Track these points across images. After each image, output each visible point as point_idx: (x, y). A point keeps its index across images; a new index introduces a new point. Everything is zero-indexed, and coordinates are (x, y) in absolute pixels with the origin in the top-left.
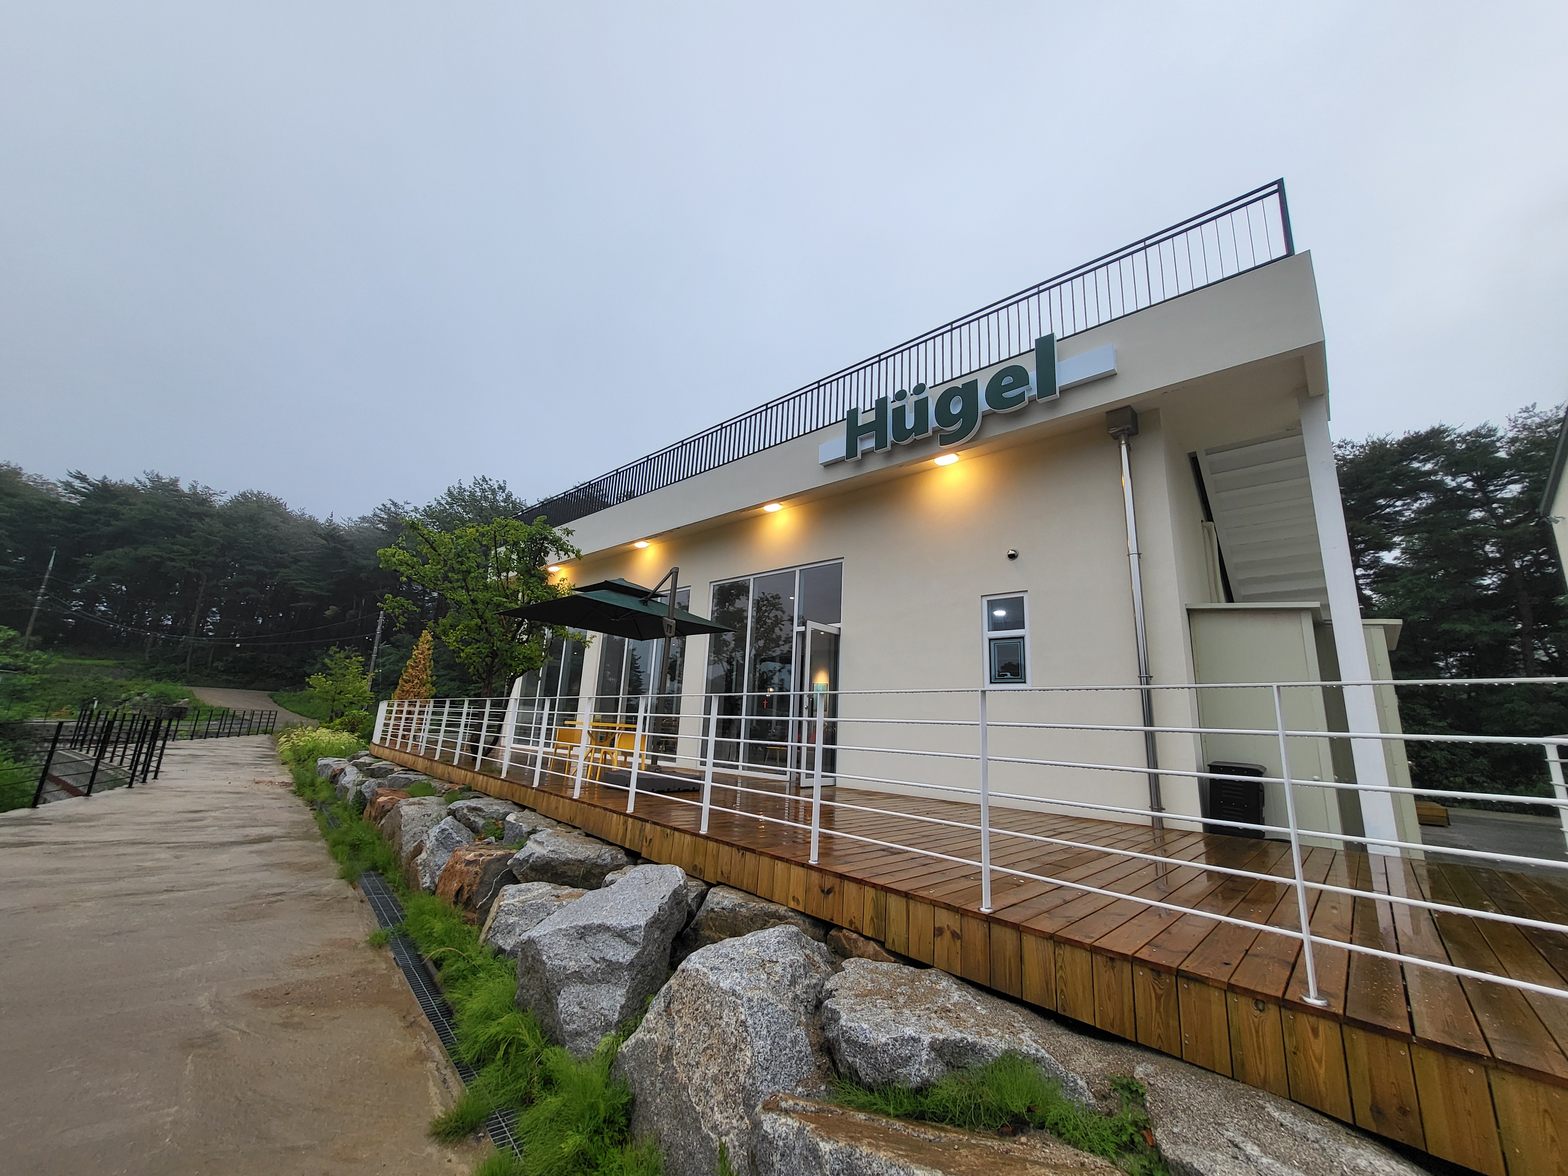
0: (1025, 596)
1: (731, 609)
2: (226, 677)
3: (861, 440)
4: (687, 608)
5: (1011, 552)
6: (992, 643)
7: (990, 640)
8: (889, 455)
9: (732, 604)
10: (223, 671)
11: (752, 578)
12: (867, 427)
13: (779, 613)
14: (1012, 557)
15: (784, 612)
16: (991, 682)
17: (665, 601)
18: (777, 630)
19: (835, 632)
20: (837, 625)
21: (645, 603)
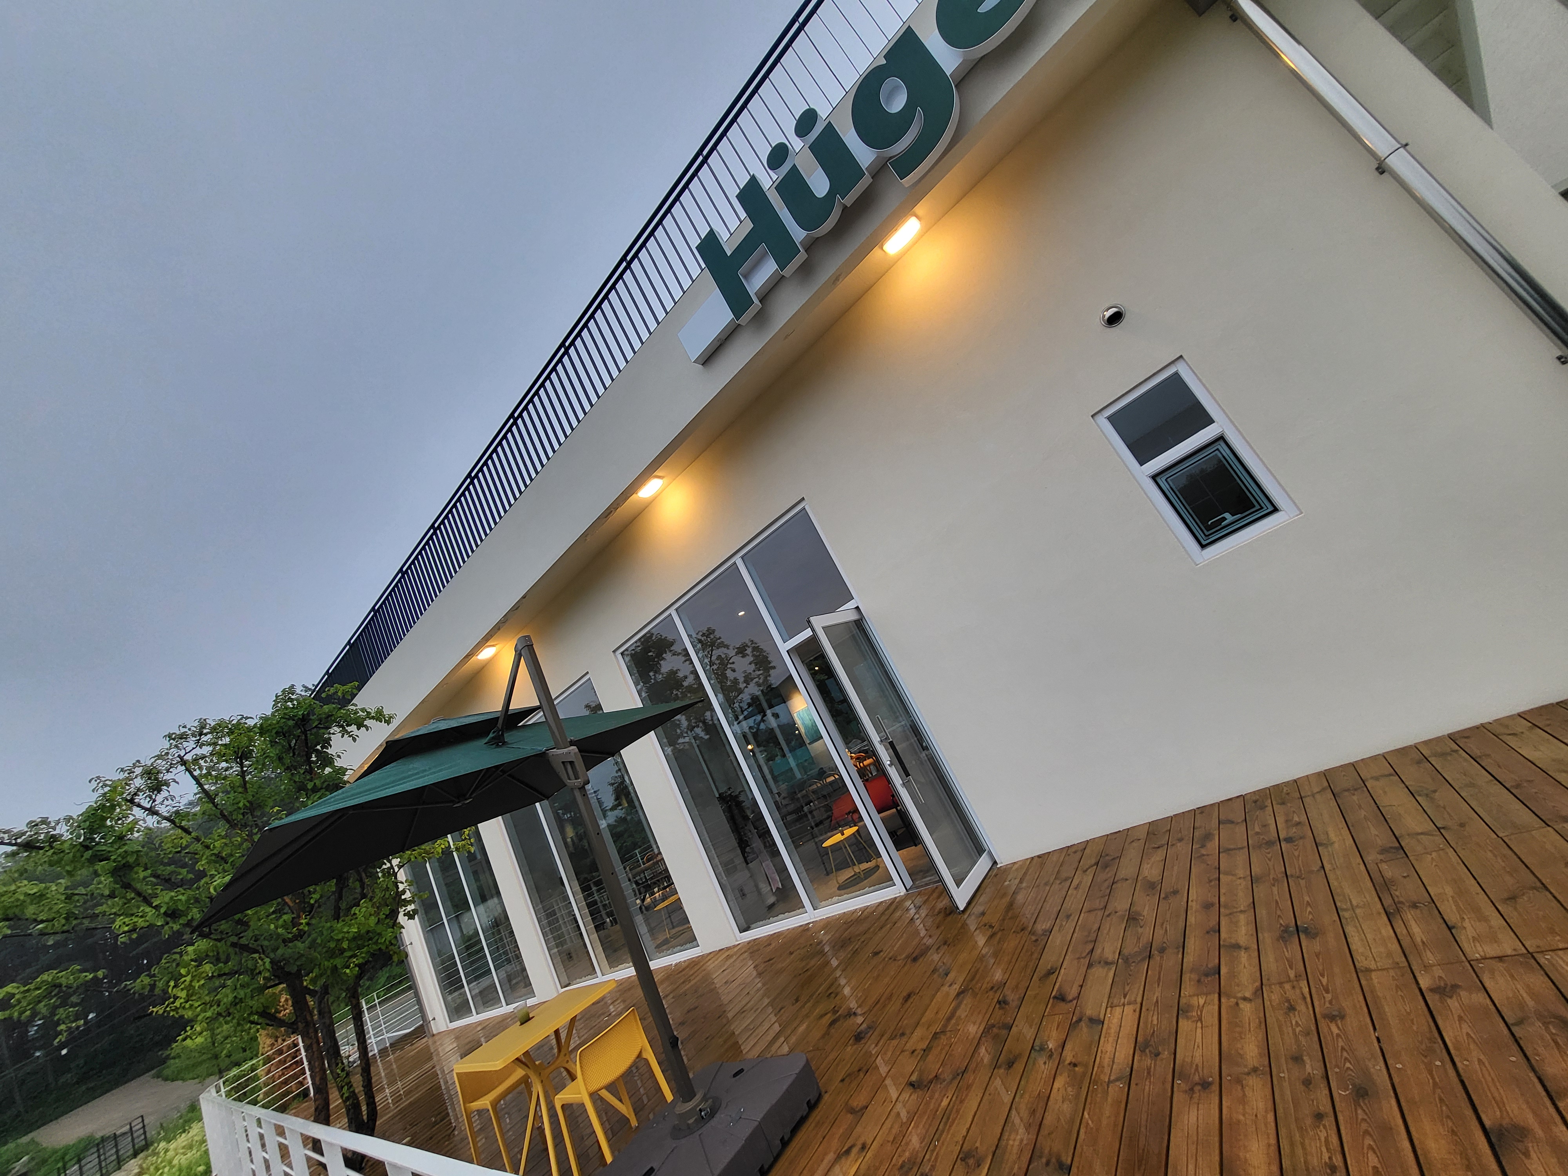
0: (1182, 369)
1: (660, 677)
2: (84, 1088)
3: (746, 277)
4: (599, 707)
5: (1108, 314)
6: (1162, 481)
7: (1154, 477)
8: (806, 270)
9: (658, 671)
10: (77, 1083)
11: (672, 611)
12: (746, 247)
13: (721, 651)
14: (1115, 319)
15: (727, 647)
16: (1203, 546)
17: (538, 717)
18: (729, 673)
19: (853, 616)
20: (851, 605)
21: (499, 742)
